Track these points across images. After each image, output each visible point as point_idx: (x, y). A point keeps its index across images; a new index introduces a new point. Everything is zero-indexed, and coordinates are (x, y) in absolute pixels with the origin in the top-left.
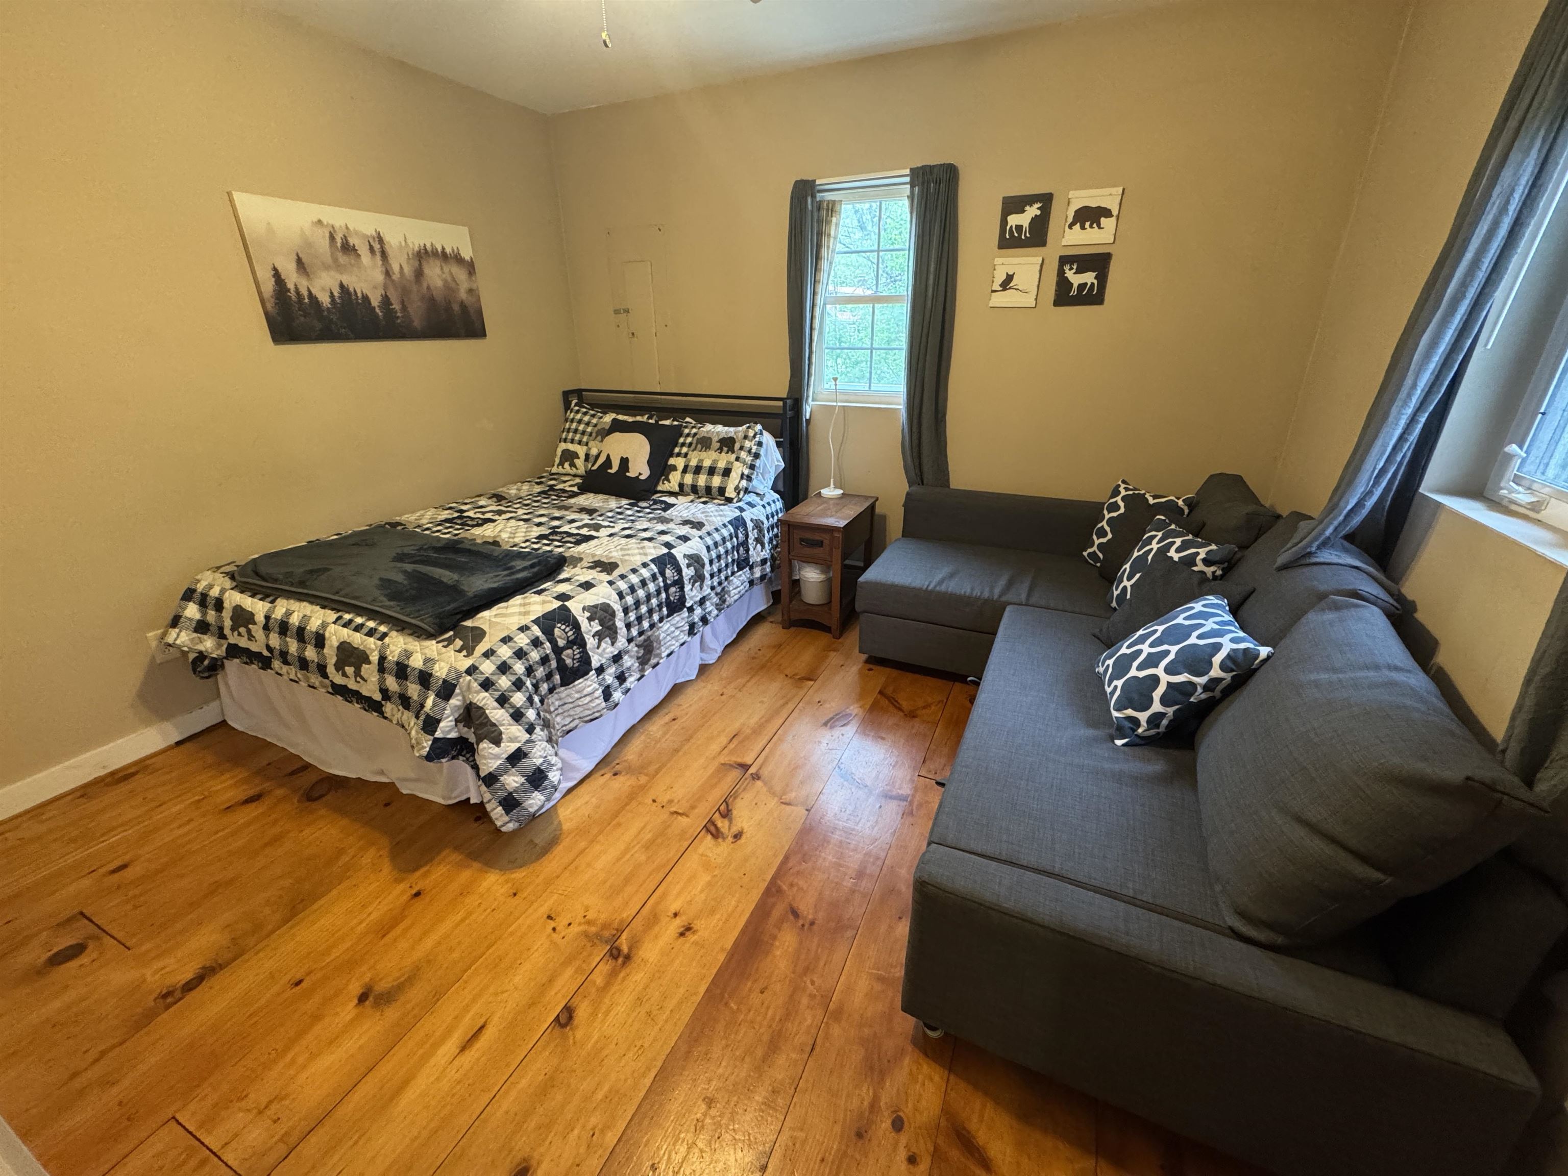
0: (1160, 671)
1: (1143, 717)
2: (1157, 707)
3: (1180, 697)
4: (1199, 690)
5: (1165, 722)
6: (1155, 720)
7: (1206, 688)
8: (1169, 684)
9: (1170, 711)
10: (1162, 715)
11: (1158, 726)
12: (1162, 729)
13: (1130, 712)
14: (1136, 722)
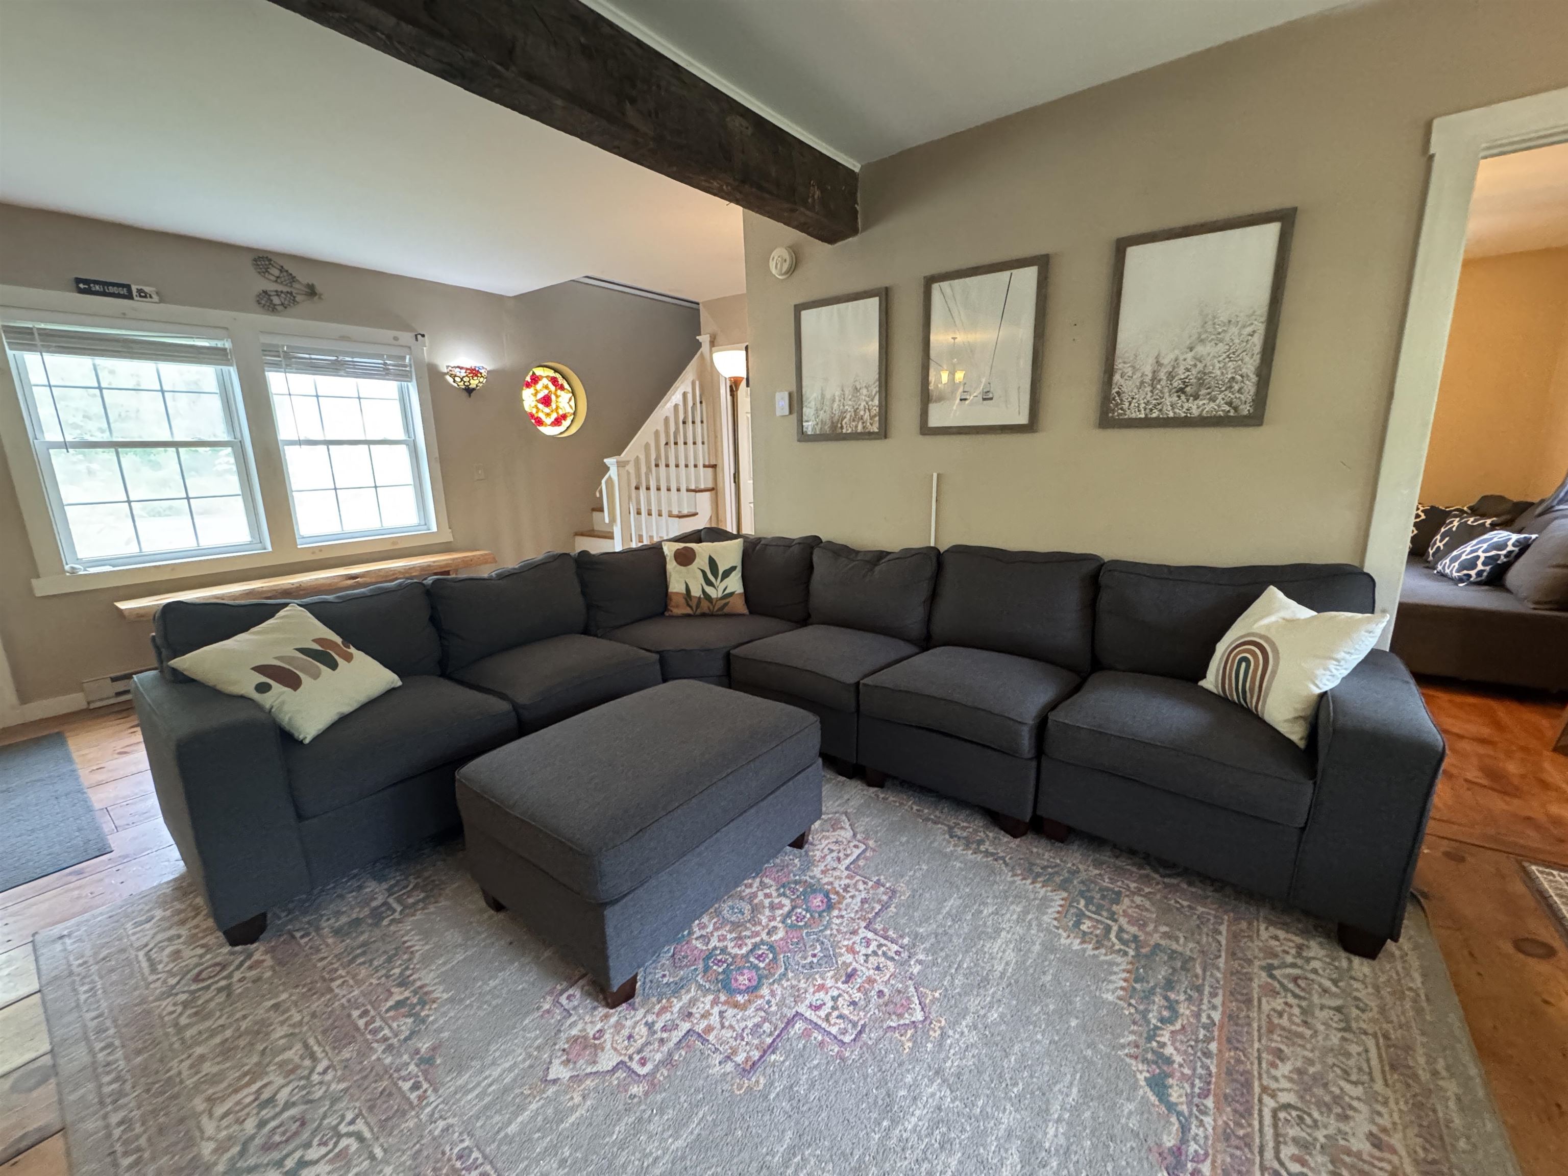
0: (1480, 553)
1: (1473, 573)
2: (1480, 567)
3: (1490, 561)
4: (1502, 557)
5: (1485, 574)
6: (1479, 574)
7: (1506, 556)
8: (1486, 557)
9: (1488, 568)
10: (1482, 571)
11: (1481, 576)
12: (1483, 578)
13: (1465, 572)
14: (1469, 576)
